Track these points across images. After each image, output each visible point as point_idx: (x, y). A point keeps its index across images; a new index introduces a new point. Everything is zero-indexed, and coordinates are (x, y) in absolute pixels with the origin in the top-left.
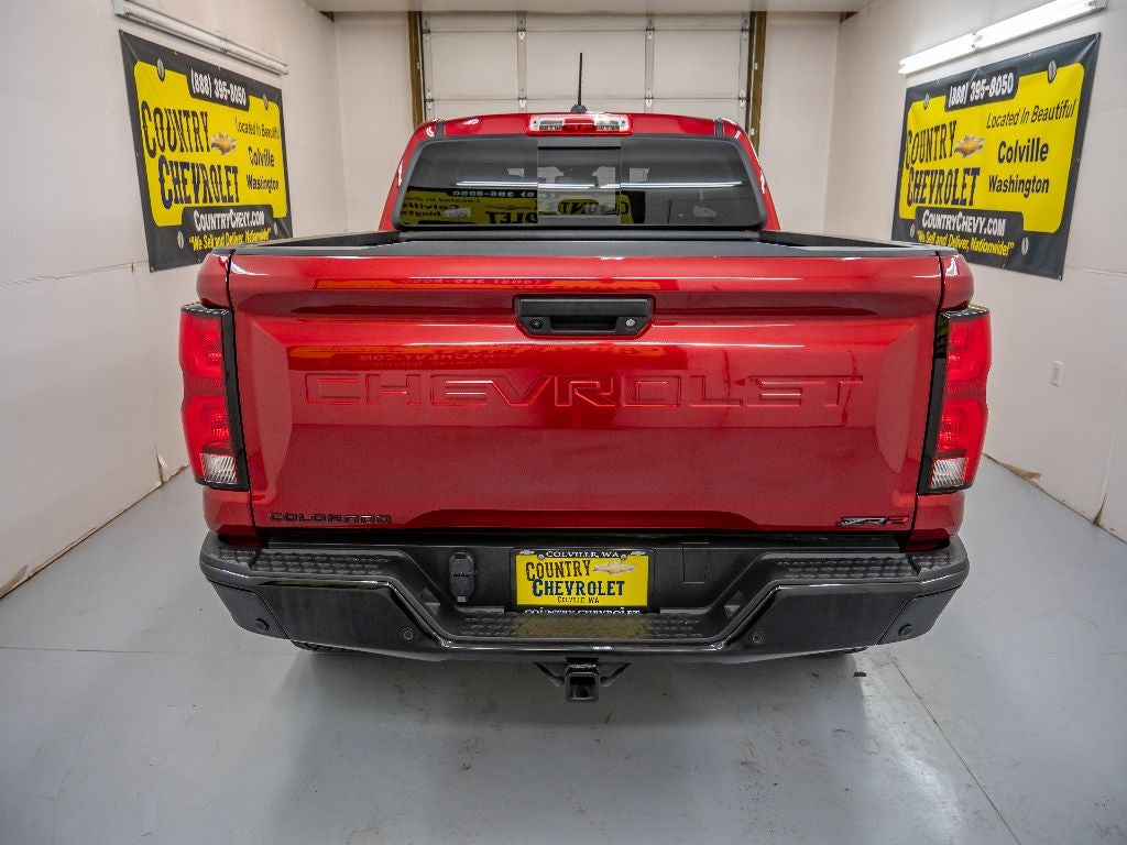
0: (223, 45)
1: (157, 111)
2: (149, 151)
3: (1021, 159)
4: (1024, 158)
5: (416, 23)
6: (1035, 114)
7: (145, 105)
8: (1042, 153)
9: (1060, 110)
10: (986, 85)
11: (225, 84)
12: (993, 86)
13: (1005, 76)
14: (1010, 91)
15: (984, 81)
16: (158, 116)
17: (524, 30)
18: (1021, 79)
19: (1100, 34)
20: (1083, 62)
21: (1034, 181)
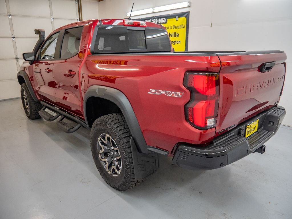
3: (171, 37)
4: (172, 36)
6: (173, 27)
8: (177, 35)
9: (181, 27)
10: (157, 20)
12: (159, 21)
13: (163, 19)
14: (165, 22)
15: (156, 19)
18: (168, 20)
19: (189, 12)
20: (186, 17)
21: (176, 41)
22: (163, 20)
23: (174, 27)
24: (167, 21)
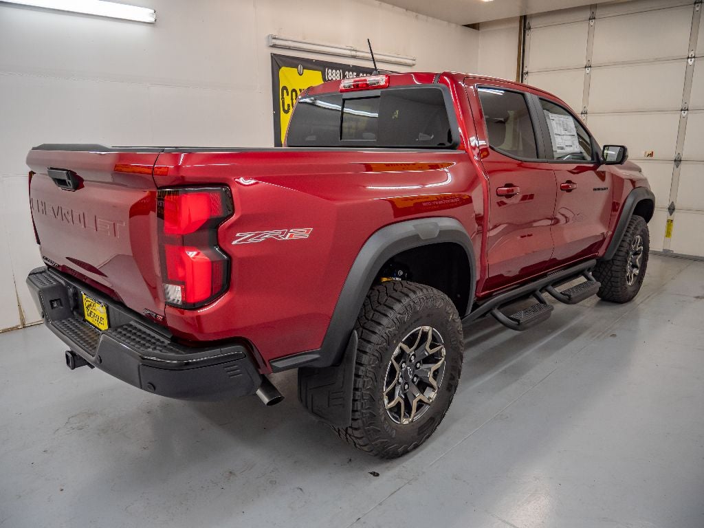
0: (354, 53)
1: (294, 90)
2: (284, 109)
5: (524, 23)
7: (285, 88)
11: (355, 74)
16: (294, 93)
17: (594, 19)
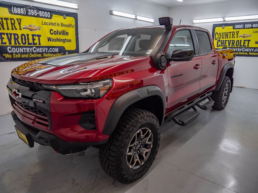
4: (61, 34)
8: (66, 34)
9: (70, 26)
13: (46, 12)
14: (49, 17)
15: (35, 11)
18: (53, 15)
19: (77, 13)
20: (74, 17)
21: (66, 40)
22: (46, 14)
23: (62, 25)
24: (51, 16)
